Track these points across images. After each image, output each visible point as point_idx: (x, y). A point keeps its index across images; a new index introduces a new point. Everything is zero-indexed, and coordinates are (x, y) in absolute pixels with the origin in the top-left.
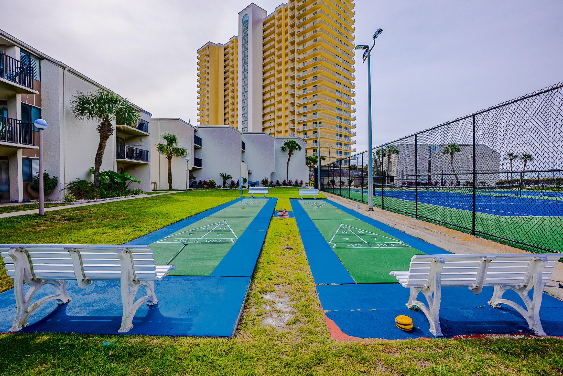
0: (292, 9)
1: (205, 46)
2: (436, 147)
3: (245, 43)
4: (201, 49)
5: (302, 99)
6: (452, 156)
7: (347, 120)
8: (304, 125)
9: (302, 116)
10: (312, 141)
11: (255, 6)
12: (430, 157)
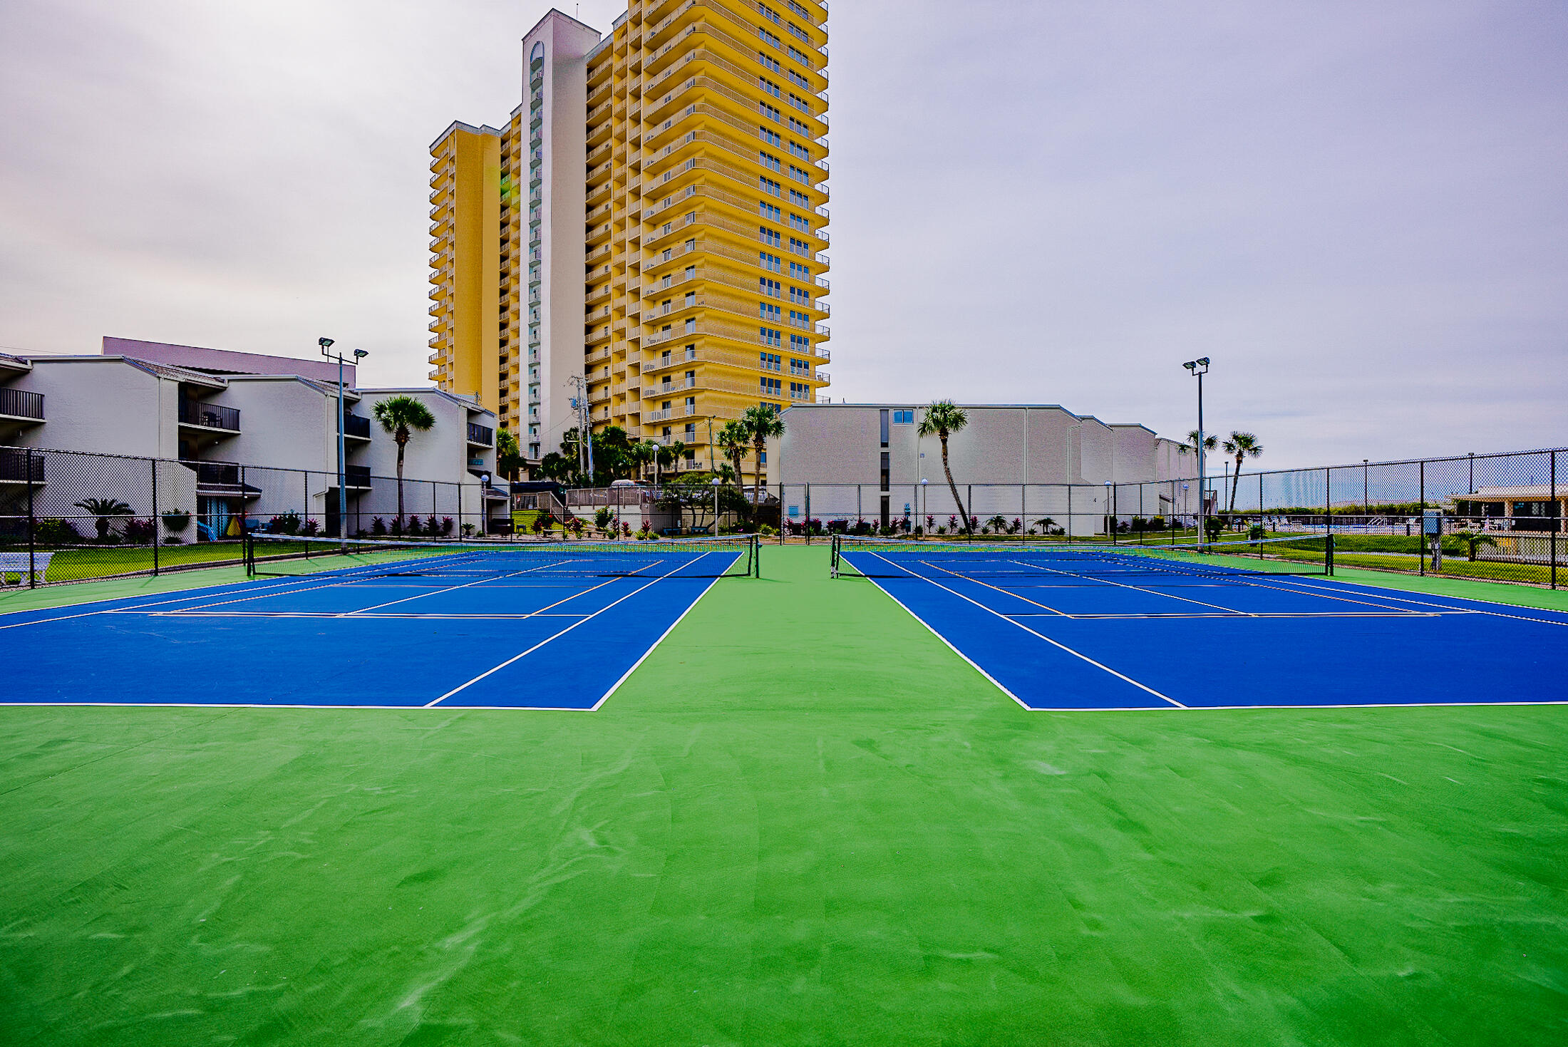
0: (637, 22)
1: (446, 135)
2: (905, 414)
3: (536, 124)
4: (438, 143)
5: (659, 279)
6: (944, 441)
7: (798, 340)
8: (665, 354)
9: (660, 329)
10: (682, 400)
11: (560, 15)
12: (885, 445)
